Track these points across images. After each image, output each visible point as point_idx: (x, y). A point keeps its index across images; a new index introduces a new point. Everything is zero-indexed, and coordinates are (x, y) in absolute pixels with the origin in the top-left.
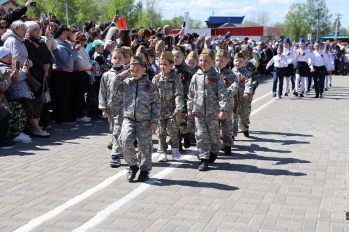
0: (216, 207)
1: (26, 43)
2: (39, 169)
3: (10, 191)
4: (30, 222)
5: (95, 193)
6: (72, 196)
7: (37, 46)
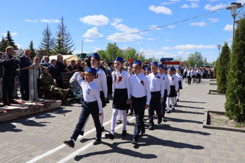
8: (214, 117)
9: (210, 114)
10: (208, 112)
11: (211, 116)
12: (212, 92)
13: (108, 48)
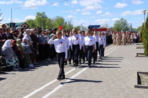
0: (93, 85)
1: (31, 36)
2: (36, 75)
3: (27, 82)
4: (34, 91)
5: (54, 82)
6: (47, 83)
7: (34, 37)
8: (144, 77)
9: (140, 75)
10: (138, 73)
11: (141, 77)
12: (139, 55)
13: (36, 17)
